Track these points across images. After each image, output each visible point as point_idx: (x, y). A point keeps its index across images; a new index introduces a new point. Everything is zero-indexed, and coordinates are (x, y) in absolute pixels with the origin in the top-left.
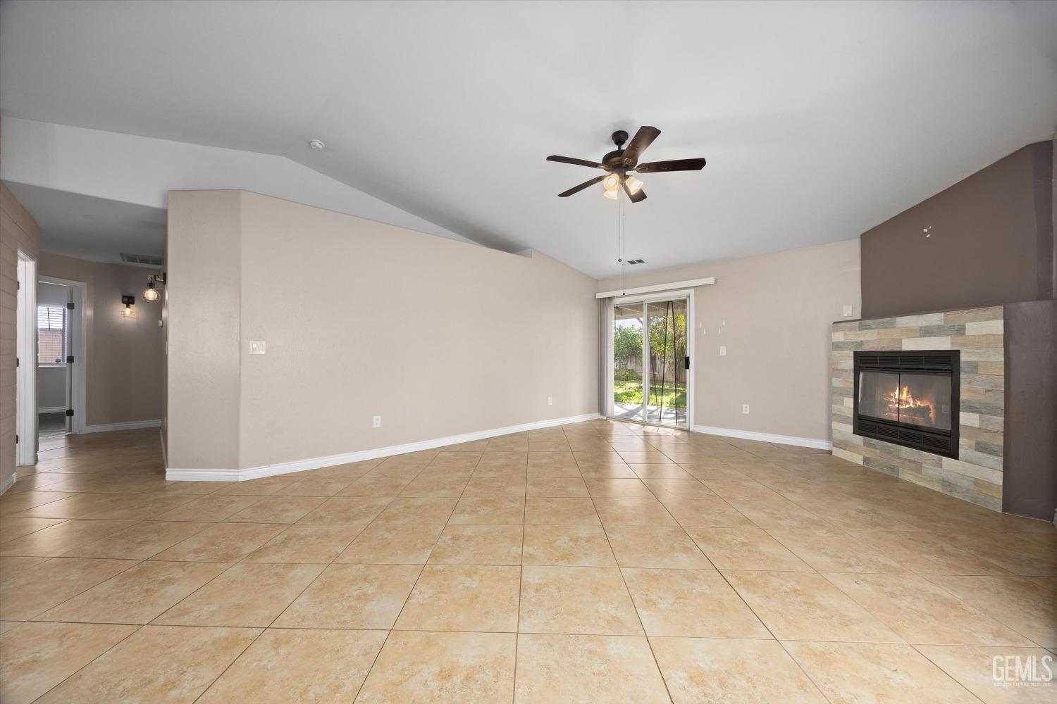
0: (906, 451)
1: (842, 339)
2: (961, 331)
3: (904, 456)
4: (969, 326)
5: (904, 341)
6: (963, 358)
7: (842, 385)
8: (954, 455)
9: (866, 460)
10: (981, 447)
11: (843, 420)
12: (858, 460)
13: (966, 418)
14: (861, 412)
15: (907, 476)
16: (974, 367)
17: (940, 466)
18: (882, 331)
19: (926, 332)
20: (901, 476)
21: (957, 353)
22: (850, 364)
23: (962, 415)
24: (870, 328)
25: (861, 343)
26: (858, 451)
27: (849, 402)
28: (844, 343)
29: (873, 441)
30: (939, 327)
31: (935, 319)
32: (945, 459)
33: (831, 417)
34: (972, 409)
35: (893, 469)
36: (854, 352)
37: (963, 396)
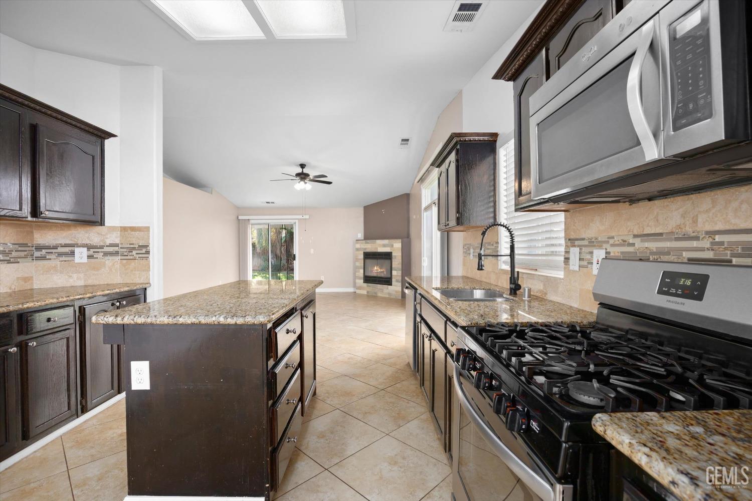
0: (379, 286)
1: (359, 247)
2: (392, 246)
3: (379, 288)
4: (394, 244)
5: (379, 248)
6: (393, 254)
7: (359, 265)
8: (391, 285)
9: (368, 292)
10: (397, 281)
11: (360, 278)
12: (365, 292)
13: (394, 273)
14: (366, 275)
15: (380, 294)
16: (395, 256)
17: (388, 289)
18: (372, 244)
19: (384, 246)
20: (378, 295)
21: (391, 253)
22: (362, 257)
23: (393, 272)
24: (368, 243)
25: (366, 248)
26: (365, 289)
27: (362, 271)
28: (360, 248)
29: (370, 284)
30: (388, 244)
31: (386, 242)
32: (389, 286)
33: (355, 277)
34: (395, 270)
35: (375, 293)
36: (364, 252)
37: (393, 266)
